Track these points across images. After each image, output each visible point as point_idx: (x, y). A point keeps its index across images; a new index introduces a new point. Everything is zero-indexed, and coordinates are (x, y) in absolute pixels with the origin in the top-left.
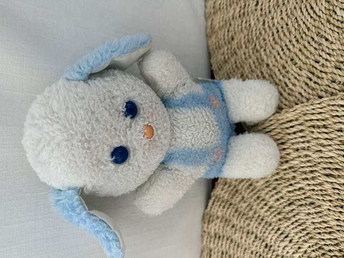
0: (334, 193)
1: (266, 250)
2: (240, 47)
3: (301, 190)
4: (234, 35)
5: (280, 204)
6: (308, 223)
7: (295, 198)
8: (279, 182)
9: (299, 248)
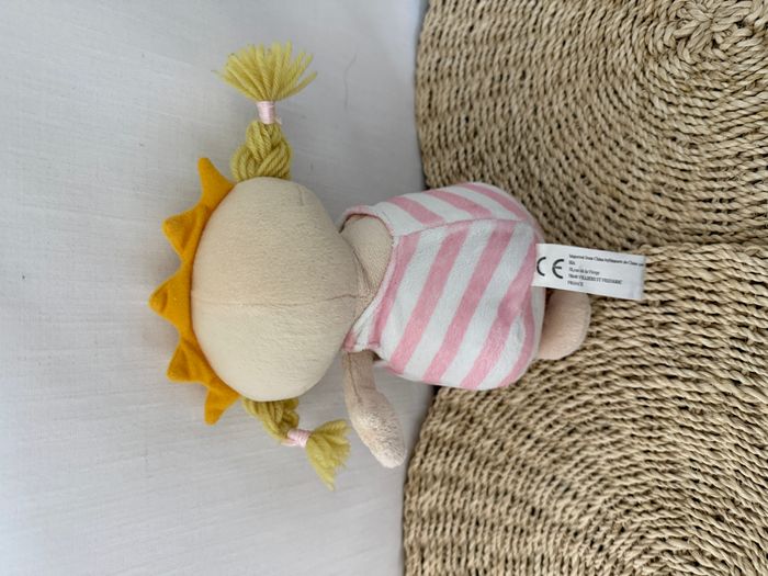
0: (639, 406)
1: (533, 519)
2: (490, 149)
3: (588, 406)
4: (479, 127)
5: (555, 434)
6: (602, 461)
7: (578, 421)
8: (551, 395)
9: (589, 506)
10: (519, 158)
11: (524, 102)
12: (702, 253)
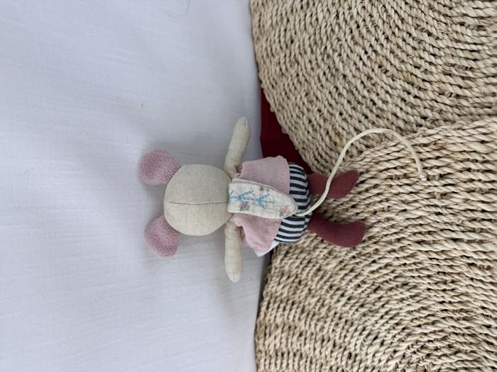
0: (432, 265)
1: (350, 362)
2: (303, 52)
3: (389, 267)
4: (294, 36)
6: (403, 313)
7: (381, 280)
9: (395, 352)
10: (326, 56)
11: (328, 10)
12: (474, 129)
